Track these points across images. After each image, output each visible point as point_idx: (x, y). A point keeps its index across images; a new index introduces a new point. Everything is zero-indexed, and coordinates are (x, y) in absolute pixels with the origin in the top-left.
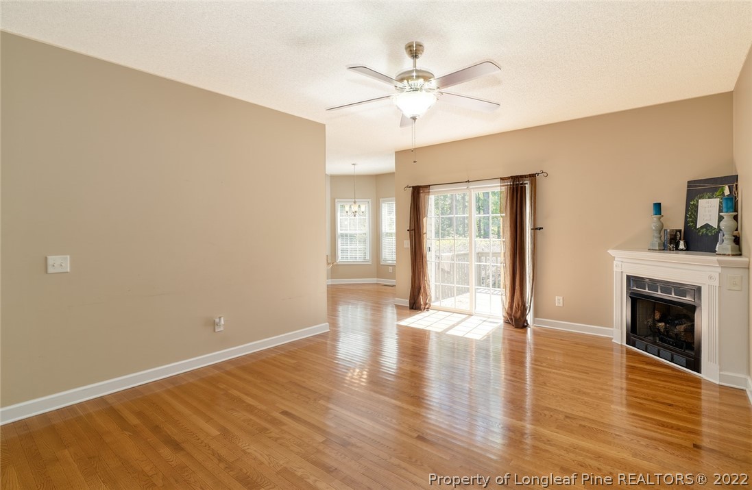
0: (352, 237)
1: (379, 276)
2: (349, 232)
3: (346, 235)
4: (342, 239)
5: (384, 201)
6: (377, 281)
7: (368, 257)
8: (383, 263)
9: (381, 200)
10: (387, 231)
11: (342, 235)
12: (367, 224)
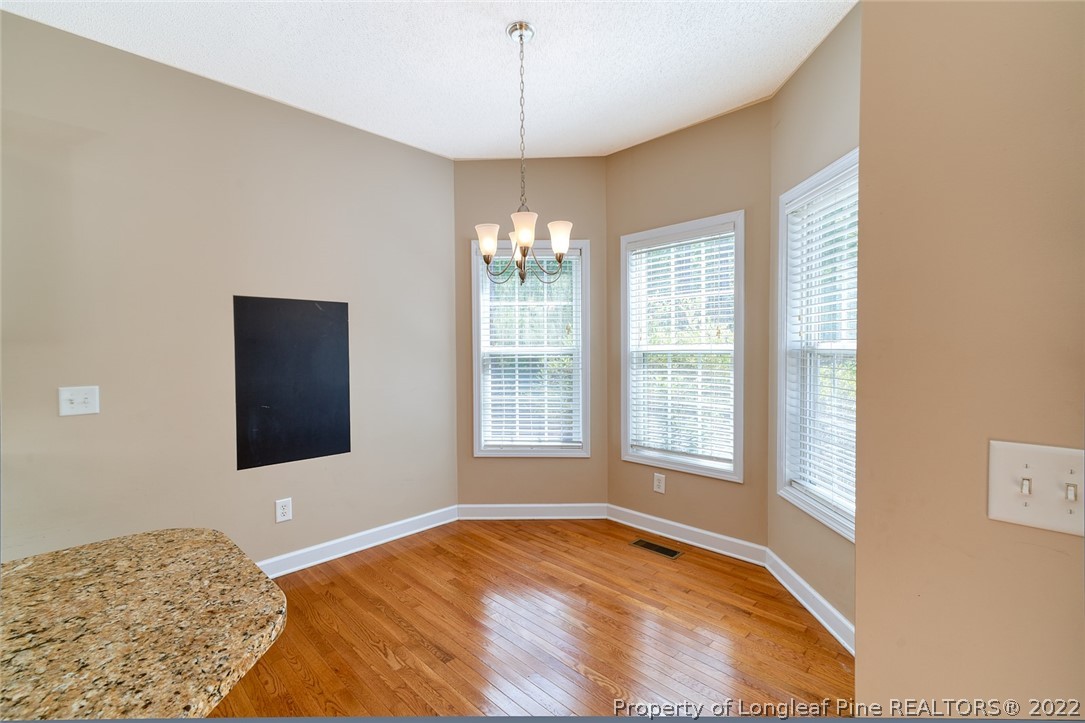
0: (529, 367)
1: (614, 496)
2: (517, 350)
3: (510, 360)
4: (496, 373)
5: (635, 246)
6: (610, 512)
7: (579, 435)
8: (629, 455)
9: (624, 240)
10: (644, 349)
11: (495, 360)
12: (577, 325)
